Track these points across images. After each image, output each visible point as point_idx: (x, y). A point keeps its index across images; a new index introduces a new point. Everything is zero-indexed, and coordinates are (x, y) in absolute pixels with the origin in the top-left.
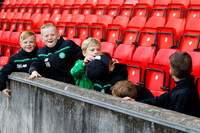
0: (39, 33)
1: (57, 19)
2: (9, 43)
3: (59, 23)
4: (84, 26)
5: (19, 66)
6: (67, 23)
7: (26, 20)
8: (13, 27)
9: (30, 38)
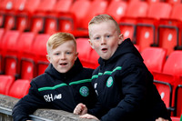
0: (87, 37)
1: (120, 11)
2: (31, 55)
3: (123, 19)
4: (170, 24)
5: (48, 98)
6: (139, 19)
7: (62, 14)
8: (39, 25)
9: (65, 46)
